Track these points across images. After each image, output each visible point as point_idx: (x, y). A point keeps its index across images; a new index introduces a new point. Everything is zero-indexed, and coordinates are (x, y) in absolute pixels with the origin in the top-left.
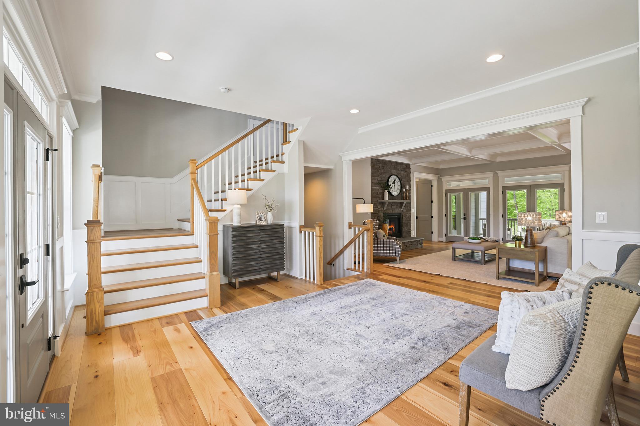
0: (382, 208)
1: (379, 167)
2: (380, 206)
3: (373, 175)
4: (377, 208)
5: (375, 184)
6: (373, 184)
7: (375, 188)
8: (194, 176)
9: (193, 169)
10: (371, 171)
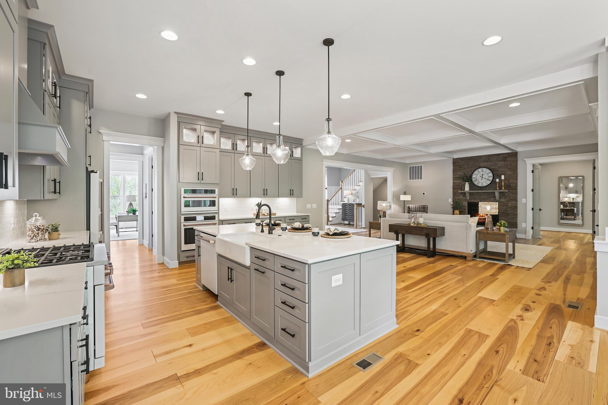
0: (465, 198)
1: (461, 163)
2: (462, 196)
3: (454, 171)
4: (459, 198)
5: (456, 178)
6: (454, 178)
7: (457, 181)
8: (341, 187)
9: (341, 184)
10: (452, 168)
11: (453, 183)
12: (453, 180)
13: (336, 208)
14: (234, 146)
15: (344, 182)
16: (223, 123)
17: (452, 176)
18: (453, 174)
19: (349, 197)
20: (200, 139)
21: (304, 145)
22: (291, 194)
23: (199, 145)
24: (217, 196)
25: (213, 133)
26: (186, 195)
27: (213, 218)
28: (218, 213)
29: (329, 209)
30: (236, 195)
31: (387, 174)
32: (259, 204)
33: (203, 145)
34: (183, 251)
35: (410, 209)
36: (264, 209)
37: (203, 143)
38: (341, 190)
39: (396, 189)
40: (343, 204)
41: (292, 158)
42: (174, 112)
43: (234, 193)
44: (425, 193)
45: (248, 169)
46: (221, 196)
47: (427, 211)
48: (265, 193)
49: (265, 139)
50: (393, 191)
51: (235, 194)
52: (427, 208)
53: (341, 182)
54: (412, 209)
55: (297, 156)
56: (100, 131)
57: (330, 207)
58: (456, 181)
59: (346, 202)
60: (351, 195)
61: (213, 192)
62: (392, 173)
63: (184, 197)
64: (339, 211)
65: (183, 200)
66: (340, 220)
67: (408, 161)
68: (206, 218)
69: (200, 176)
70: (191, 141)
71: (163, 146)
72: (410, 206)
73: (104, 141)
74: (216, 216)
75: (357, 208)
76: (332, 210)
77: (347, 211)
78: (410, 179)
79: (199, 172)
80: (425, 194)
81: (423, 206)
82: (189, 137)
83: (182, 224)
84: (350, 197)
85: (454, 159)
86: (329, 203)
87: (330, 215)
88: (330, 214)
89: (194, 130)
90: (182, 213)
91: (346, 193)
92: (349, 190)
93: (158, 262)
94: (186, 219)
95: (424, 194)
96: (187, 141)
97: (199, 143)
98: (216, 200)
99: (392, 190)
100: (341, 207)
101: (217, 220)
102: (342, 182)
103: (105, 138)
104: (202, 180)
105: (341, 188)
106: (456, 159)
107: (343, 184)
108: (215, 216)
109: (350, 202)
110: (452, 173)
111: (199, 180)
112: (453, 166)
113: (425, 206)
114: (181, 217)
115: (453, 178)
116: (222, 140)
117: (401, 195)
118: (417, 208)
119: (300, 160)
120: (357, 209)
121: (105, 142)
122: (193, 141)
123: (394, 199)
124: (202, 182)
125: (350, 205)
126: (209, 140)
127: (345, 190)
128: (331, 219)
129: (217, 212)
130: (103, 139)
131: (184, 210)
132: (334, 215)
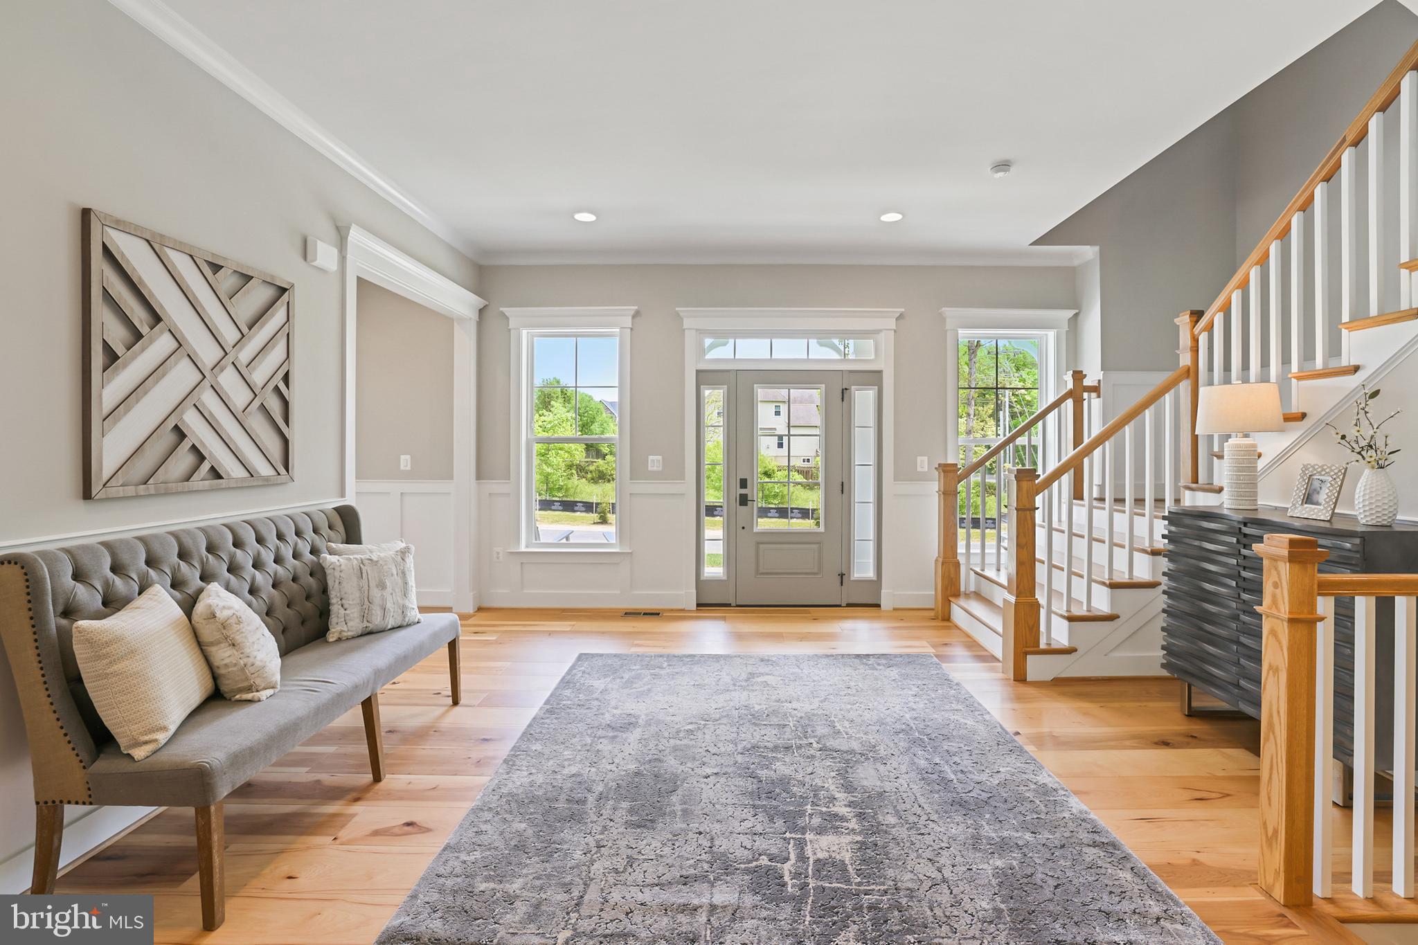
8: (1185, 360)
9: (1185, 339)
13: (1124, 538)
19: (1257, 452)
38: (1184, 387)
40: (1182, 514)
53: (1184, 320)
59: (1224, 502)
60: (1281, 430)
76: (1079, 551)
84: (1271, 445)
87: (1055, 594)
91: (1225, 407)
92: (1264, 378)
102: (1197, 315)
105: (1191, 373)
107: (1203, 339)
125: (1239, 540)
128: (1058, 632)
132: (1102, 602)
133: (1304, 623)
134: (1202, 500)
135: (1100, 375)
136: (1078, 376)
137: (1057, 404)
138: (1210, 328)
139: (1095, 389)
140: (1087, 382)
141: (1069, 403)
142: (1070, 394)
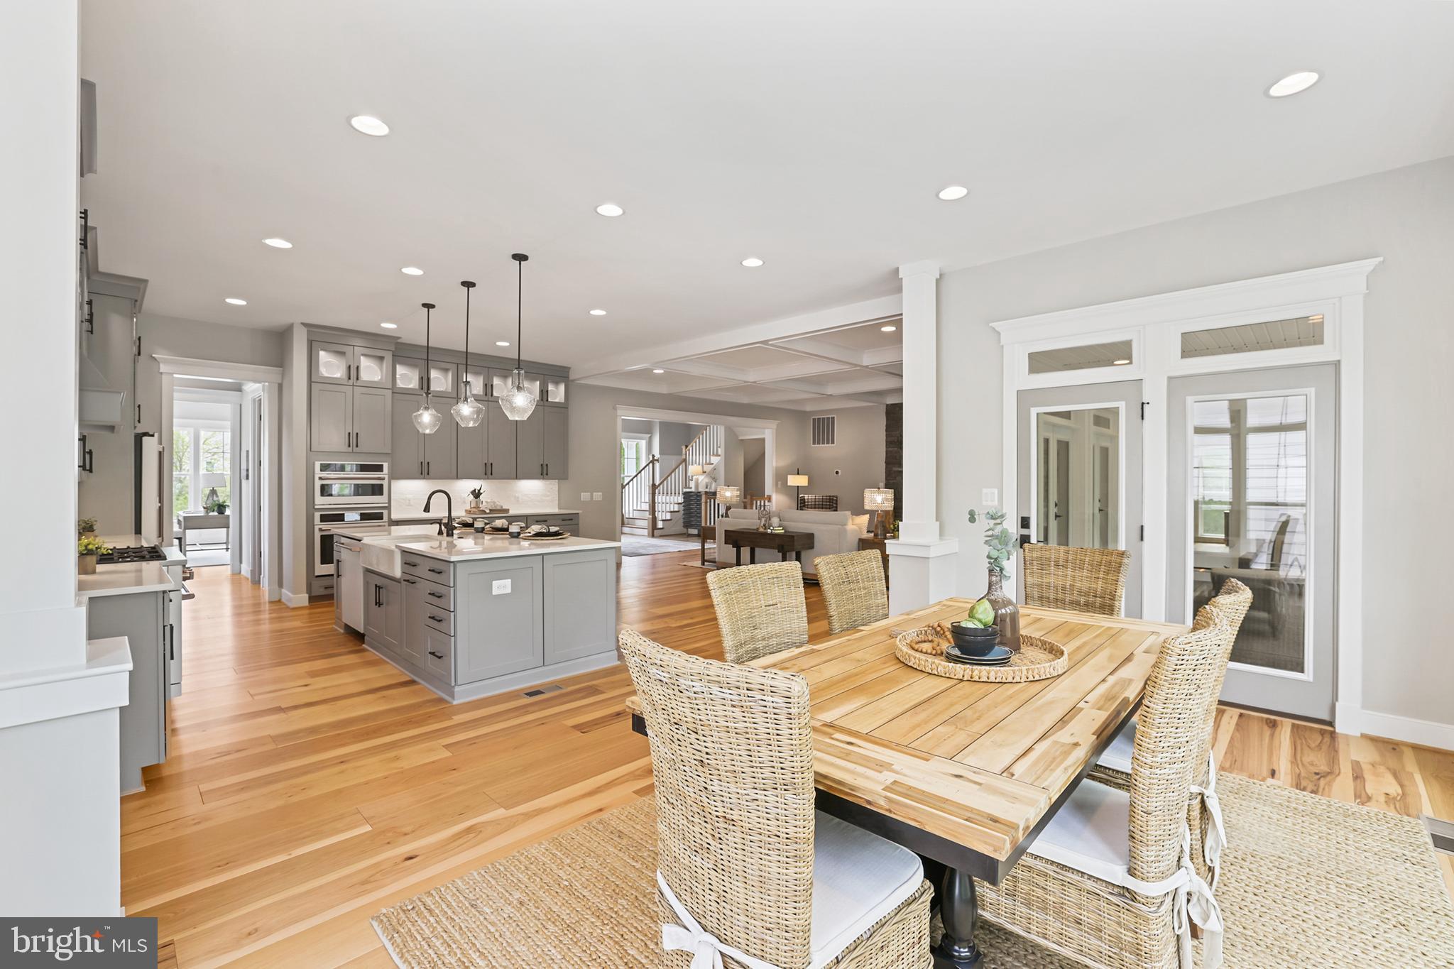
8: (684, 457)
9: (684, 451)
10: (885, 423)
11: (887, 452)
12: (886, 447)
13: (672, 501)
14: (425, 382)
15: (691, 449)
16: (399, 341)
17: (885, 438)
18: (886, 435)
19: (697, 480)
20: (353, 372)
21: (571, 377)
22: (543, 473)
23: (351, 382)
24: (386, 477)
25: (381, 358)
26: (324, 474)
27: (379, 517)
28: (389, 508)
29: (656, 504)
30: (428, 474)
31: (764, 433)
32: (477, 491)
33: (359, 383)
34: (317, 576)
35: (805, 502)
36: (486, 502)
37: (357, 379)
38: (684, 464)
39: (783, 463)
40: (685, 494)
41: (546, 403)
42: (302, 324)
43: (424, 472)
44: (839, 471)
45: (427, 431)
46: (394, 476)
47: (837, 507)
48: (488, 472)
49: (489, 368)
50: (776, 468)
51: (426, 472)
52: (837, 501)
53: (684, 447)
54: (808, 502)
55: (557, 400)
56: (153, 355)
57: (658, 498)
58: (890, 449)
59: (693, 490)
60: (702, 475)
61: (379, 468)
62: (775, 431)
63: (320, 478)
64: (679, 507)
65: (318, 484)
66: (679, 528)
67: (808, 408)
68: (364, 517)
69: (353, 441)
70: (335, 376)
71: (280, 382)
72: (806, 497)
73: (161, 373)
74: (385, 512)
75: (708, 500)
76: (664, 505)
77: (692, 509)
78: (814, 443)
79: (349, 433)
80: (840, 474)
81: (830, 496)
82: (330, 366)
83: (317, 528)
84: (701, 478)
85: (887, 405)
86: (657, 490)
87: (659, 516)
88: (660, 513)
89: (342, 354)
90: (316, 507)
91: (692, 469)
92: (699, 464)
93: (269, 597)
94: (324, 518)
95: (837, 473)
96: (326, 375)
97: (350, 379)
98: (385, 483)
99: (774, 464)
100: (681, 499)
101: (387, 520)
102: (687, 447)
103: (163, 368)
104: (357, 446)
105: (685, 460)
106: (892, 405)
107: (687, 452)
108: (382, 513)
109: (700, 490)
110: (885, 433)
111: (349, 446)
112: (887, 420)
113: (833, 496)
114: (313, 514)
115: (887, 442)
116: (400, 370)
117: (789, 476)
118: (819, 502)
119: (563, 408)
120: (708, 504)
121: (163, 376)
122: (338, 375)
123: (780, 483)
124: (356, 450)
125: (698, 496)
126: (371, 371)
127: (692, 464)
128: (660, 525)
129: (386, 505)
130: (161, 371)
131: (320, 501)
132: (668, 517)
133: (706, 503)
134: (688, 490)
135: (659, 456)
136: (653, 456)
137: (648, 465)
138: (689, 450)
139: (657, 460)
140: (655, 458)
141: (651, 465)
142: (651, 462)
